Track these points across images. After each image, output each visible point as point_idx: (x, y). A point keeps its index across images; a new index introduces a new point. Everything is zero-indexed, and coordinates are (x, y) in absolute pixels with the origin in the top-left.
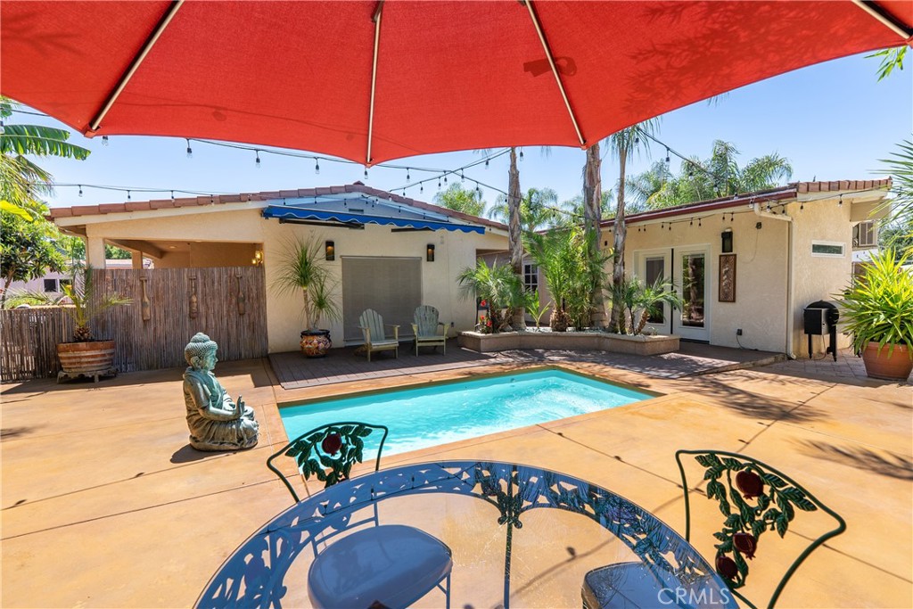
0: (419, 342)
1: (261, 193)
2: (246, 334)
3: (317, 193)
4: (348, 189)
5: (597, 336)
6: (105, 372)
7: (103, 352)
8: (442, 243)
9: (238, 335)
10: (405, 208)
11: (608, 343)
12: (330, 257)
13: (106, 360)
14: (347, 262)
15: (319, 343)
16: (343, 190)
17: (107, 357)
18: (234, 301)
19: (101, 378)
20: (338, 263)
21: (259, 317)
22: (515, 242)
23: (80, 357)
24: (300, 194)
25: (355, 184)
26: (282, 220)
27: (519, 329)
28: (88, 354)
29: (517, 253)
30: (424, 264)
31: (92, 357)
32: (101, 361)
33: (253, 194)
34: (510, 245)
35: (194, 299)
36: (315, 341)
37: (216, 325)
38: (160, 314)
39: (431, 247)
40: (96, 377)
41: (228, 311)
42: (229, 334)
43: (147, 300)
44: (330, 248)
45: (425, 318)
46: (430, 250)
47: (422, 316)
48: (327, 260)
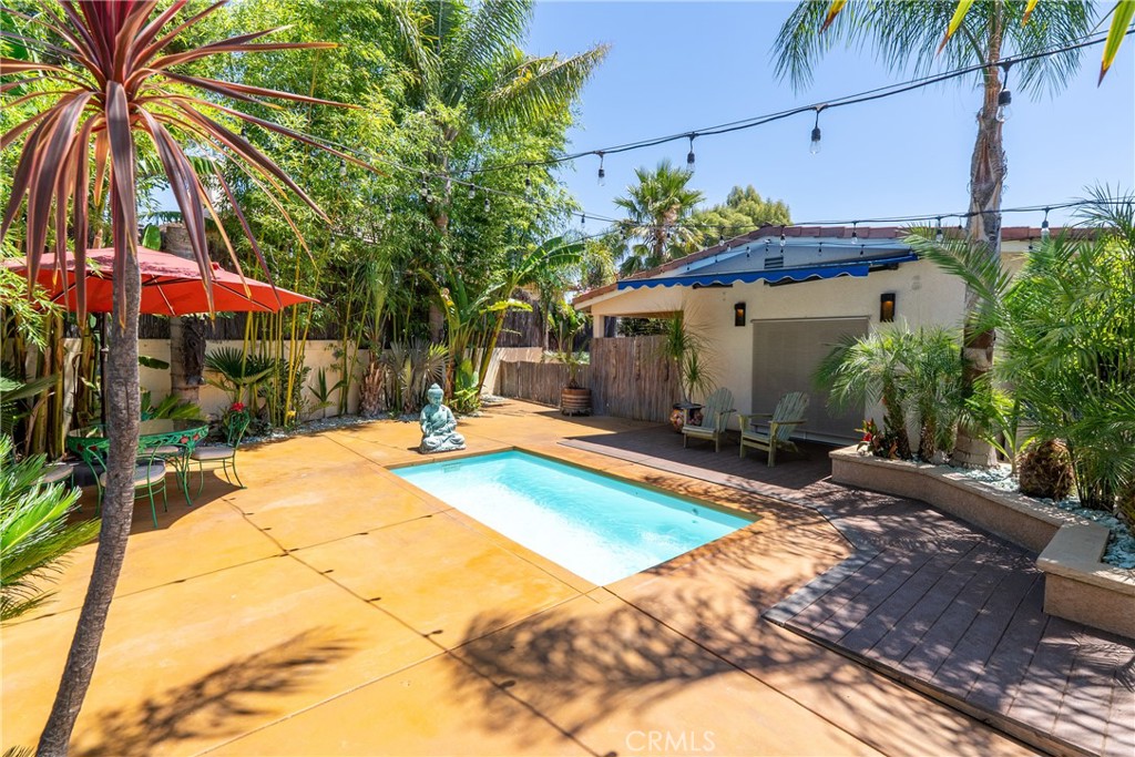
4: (752, 236)
8: (916, 288)
10: (833, 242)
12: (740, 321)
14: (758, 324)
16: (748, 239)
18: (661, 367)
20: (749, 328)
30: (874, 324)
35: (638, 363)
39: (888, 297)
43: (615, 362)
44: (741, 311)
45: (793, 410)
46: (889, 302)
47: (790, 406)
48: (737, 325)
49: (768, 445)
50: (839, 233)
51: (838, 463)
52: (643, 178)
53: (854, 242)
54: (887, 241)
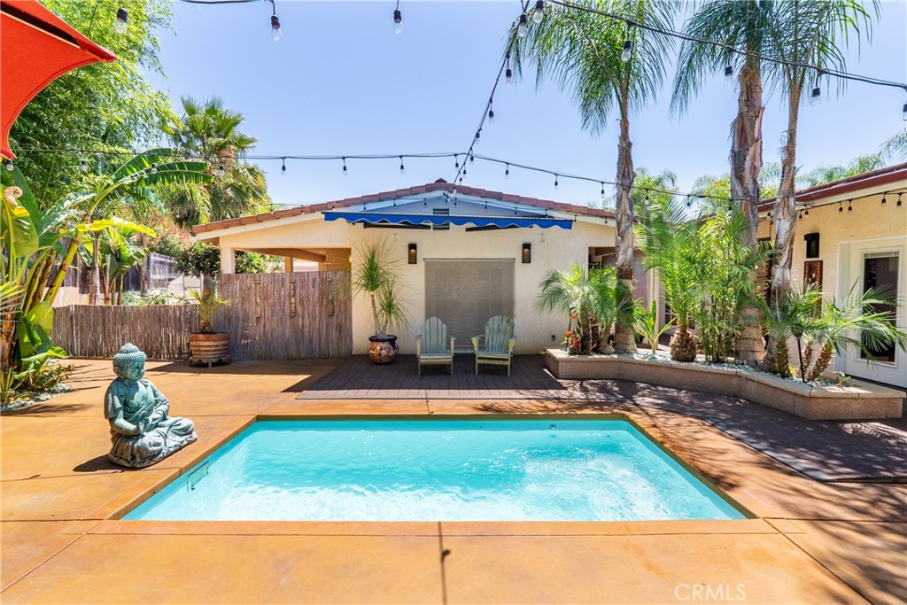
0: (480, 358)
1: (345, 200)
2: (334, 334)
3: (397, 195)
4: (429, 188)
5: (737, 375)
6: (217, 360)
7: (216, 343)
8: (543, 241)
9: (328, 335)
10: (493, 203)
11: (752, 389)
12: (413, 260)
13: (219, 350)
14: (431, 265)
15: (381, 349)
16: (424, 189)
17: (220, 348)
18: (325, 303)
19: (214, 365)
20: (421, 265)
21: (345, 319)
22: (622, 237)
23: (200, 346)
24: (381, 197)
25: (436, 182)
26: (367, 225)
27: (626, 352)
28: (205, 344)
29: (625, 251)
30: (519, 265)
31: (208, 346)
32: (215, 351)
33: (337, 202)
34: (617, 241)
35: (293, 300)
36: (378, 348)
37: (310, 324)
38: (268, 313)
39: (527, 246)
40: (210, 363)
41: (320, 312)
42: (320, 334)
43: (258, 300)
44: (413, 251)
45: (499, 330)
46: (526, 250)
47: (496, 327)
48: (410, 263)
49: (507, 360)
50: (499, 196)
51: (564, 364)
52: (191, 110)
53: (511, 206)
54: (530, 207)
